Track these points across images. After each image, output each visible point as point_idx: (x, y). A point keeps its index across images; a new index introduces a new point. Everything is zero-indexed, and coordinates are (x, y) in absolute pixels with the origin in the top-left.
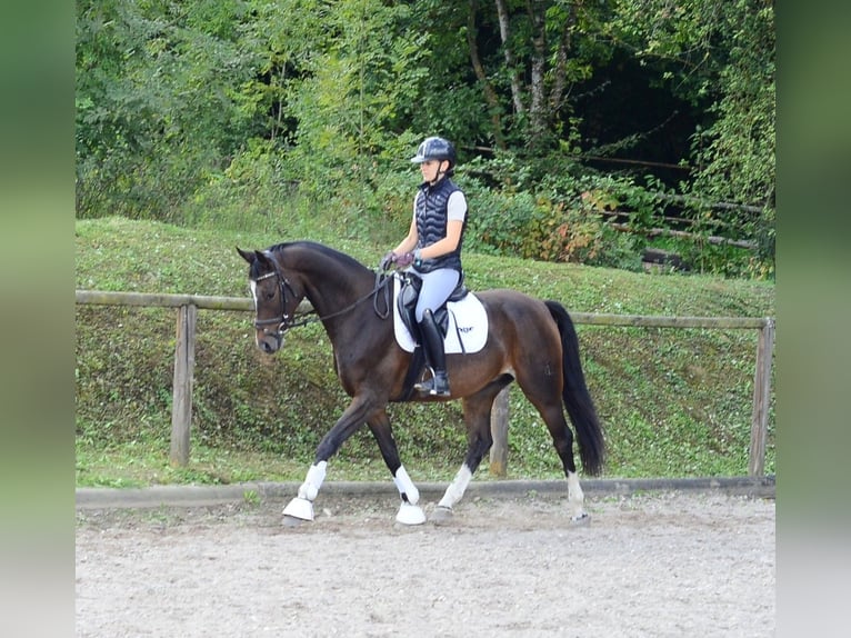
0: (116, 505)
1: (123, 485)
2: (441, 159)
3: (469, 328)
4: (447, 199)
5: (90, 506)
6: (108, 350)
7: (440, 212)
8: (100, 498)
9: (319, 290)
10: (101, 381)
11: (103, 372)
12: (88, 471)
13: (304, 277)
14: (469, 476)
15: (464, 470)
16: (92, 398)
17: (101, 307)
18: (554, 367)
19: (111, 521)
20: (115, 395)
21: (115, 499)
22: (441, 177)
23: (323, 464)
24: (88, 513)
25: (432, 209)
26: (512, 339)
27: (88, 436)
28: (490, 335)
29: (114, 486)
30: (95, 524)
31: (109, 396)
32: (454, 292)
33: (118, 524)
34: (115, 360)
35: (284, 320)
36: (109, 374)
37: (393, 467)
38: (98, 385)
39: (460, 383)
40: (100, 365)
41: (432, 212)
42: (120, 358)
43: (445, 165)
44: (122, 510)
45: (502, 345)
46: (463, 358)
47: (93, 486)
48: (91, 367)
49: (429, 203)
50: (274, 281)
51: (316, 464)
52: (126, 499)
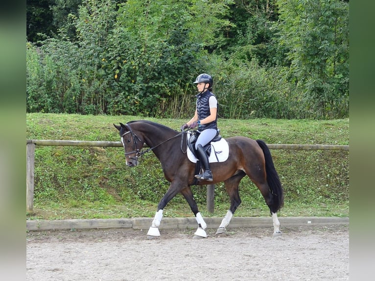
0: (340, 223)
1: (343, 216)
2: (206, 82)
3: (221, 152)
4: (208, 99)
5: (329, 224)
6: (341, 167)
7: (206, 105)
8: (333, 221)
9: (150, 139)
10: (338, 178)
11: (339, 175)
12: (330, 211)
13: (143, 133)
14: (231, 215)
15: (229, 213)
16: (334, 185)
17: (339, 151)
18: (262, 167)
19: (337, 229)
20: (343, 184)
21: (340, 221)
22: (206, 90)
23: (161, 211)
24: (329, 226)
25: (203, 104)
26: (241, 156)
27: (332, 199)
28: (230, 154)
29: (339, 216)
30: (331, 230)
31: (341, 184)
32: (214, 138)
33: (340, 230)
34: (344, 170)
35: (137, 151)
36: (341, 176)
37: (195, 212)
38: (337, 180)
39: (218, 175)
40: (338, 172)
41: (203, 106)
42: (345, 170)
43: (207, 85)
44: (342, 225)
45: (236, 159)
46: (218, 164)
47: (331, 216)
48: (334, 173)
49: (202, 102)
50: (130, 135)
51: (158, 211)
52: (343, 221)
